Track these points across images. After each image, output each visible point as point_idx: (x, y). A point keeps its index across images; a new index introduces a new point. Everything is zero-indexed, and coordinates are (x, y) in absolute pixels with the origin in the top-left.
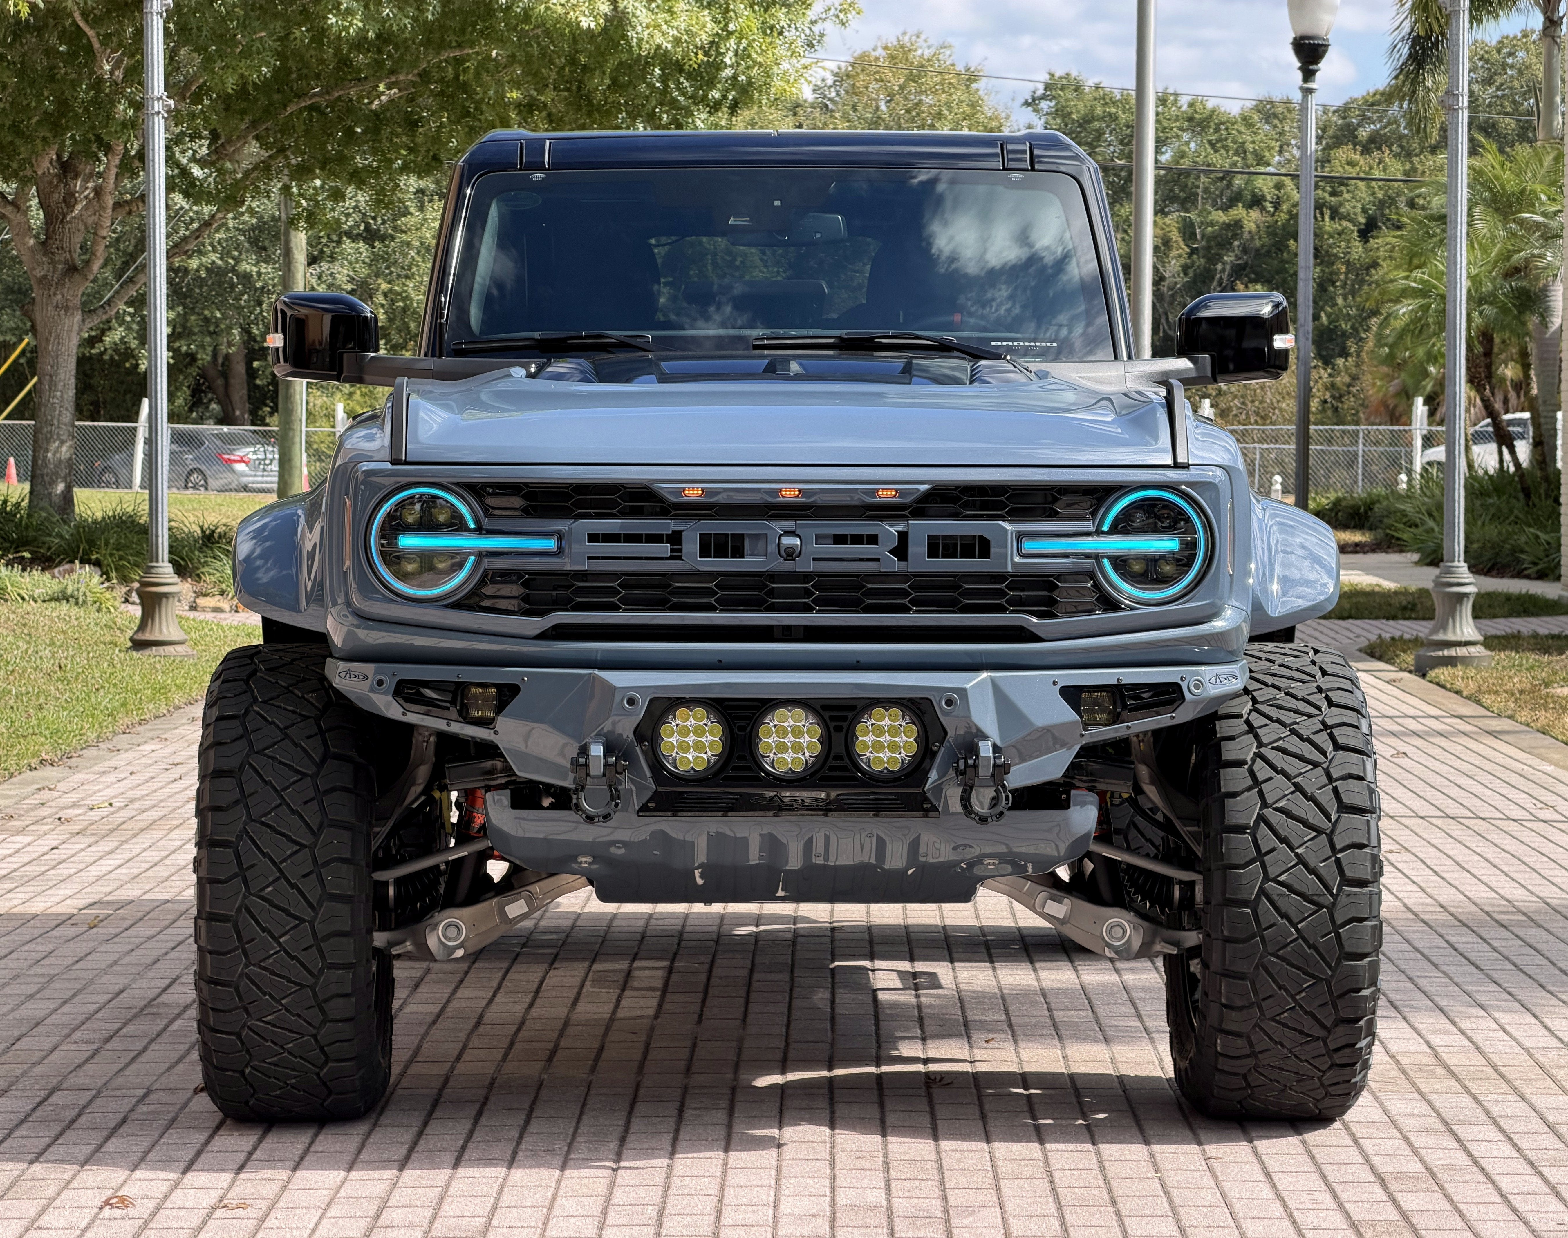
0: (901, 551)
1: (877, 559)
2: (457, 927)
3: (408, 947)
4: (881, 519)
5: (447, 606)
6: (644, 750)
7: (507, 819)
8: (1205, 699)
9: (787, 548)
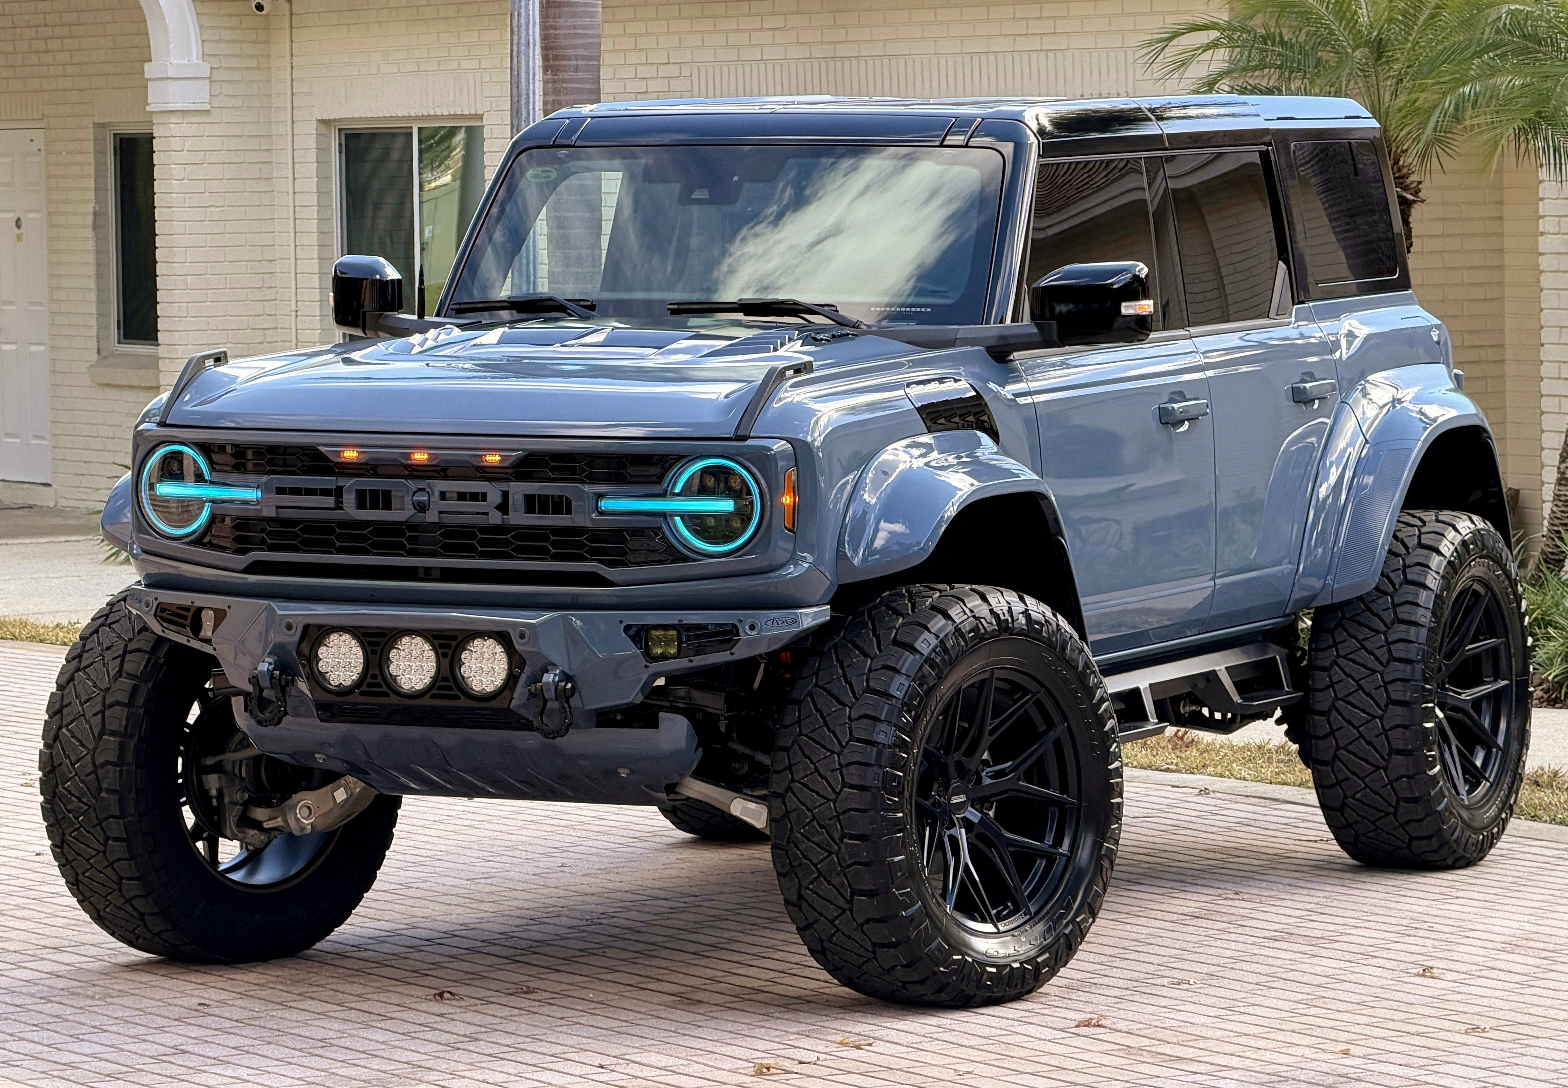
0: (503, 507)
1: (487, 514)
2: (308, 808)
3: (279, 822)
4: (490, 480)
5: (188, 544)
6: (304, 667)
7: (242, 719)
8: (762, 638)
9: (419, 502)
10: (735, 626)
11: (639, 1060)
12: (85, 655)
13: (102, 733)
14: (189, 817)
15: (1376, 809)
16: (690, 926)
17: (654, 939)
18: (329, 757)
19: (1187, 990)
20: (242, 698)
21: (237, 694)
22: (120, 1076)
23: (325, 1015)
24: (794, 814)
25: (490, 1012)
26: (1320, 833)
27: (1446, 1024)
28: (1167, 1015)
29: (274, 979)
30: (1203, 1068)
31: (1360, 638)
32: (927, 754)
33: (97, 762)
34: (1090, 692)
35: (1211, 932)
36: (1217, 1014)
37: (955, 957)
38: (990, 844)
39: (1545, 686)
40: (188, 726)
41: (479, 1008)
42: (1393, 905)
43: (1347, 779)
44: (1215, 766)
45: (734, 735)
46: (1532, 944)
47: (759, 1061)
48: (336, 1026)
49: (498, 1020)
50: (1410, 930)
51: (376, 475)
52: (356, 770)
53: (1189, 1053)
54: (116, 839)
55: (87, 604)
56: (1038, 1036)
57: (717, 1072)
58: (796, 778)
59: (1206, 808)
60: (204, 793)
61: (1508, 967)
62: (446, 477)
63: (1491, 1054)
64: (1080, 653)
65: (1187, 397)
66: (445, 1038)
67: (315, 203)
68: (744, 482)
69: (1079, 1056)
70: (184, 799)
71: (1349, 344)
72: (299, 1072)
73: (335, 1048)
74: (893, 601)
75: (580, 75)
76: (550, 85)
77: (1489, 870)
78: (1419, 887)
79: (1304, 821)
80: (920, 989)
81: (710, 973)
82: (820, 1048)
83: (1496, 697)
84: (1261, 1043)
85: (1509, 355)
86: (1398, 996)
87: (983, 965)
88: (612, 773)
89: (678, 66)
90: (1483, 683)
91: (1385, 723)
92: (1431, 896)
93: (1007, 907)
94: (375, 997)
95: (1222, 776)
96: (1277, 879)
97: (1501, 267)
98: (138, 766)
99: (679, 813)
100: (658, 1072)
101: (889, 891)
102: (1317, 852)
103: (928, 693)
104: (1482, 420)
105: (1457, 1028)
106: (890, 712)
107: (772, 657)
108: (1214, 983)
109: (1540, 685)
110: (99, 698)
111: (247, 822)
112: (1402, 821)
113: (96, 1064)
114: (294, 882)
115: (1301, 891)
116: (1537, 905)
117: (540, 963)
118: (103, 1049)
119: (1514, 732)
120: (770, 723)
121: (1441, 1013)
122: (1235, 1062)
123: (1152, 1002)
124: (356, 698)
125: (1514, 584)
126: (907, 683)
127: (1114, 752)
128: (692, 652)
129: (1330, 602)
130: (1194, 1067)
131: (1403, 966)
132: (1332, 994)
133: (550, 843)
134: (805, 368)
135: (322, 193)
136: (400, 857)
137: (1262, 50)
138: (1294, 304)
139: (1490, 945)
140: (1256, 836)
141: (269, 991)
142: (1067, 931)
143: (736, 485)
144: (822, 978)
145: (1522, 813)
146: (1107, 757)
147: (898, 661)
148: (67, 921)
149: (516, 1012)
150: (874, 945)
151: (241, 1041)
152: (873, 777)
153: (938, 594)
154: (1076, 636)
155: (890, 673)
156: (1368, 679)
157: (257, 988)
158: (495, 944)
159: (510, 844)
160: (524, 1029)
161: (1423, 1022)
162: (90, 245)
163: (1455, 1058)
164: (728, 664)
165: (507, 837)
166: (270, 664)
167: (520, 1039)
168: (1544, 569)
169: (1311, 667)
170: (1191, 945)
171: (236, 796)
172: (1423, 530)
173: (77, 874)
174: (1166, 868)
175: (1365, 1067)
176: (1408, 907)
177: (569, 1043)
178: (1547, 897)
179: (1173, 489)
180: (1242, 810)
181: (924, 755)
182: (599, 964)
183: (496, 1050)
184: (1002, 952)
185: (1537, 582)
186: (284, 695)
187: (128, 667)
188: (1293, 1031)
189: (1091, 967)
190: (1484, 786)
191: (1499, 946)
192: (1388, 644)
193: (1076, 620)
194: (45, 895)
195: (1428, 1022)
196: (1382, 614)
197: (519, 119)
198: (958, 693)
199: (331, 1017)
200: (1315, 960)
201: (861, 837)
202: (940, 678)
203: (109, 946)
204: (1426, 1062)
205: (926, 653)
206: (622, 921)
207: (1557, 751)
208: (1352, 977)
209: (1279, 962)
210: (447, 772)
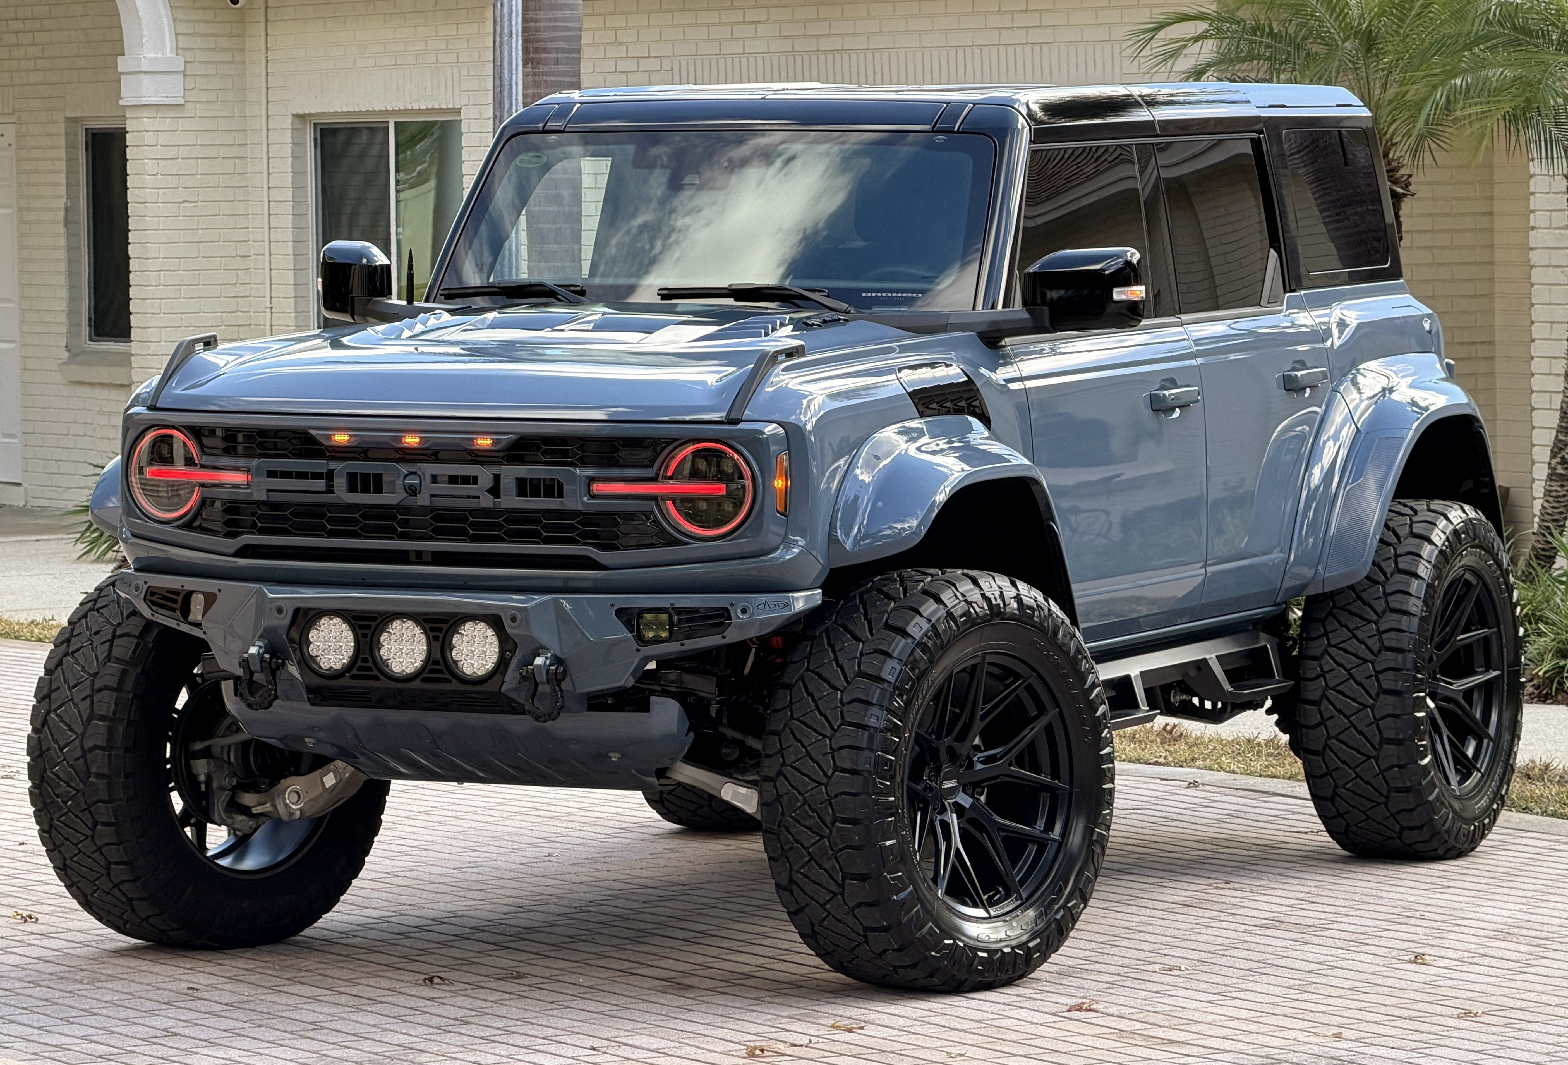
0: (495, 491)
1: (478, 497)
2: (297, 793)
3: (268, 807)
4: (482, 463)
5: (178, 527)
6: (294, 651)
7: (231, 703)
8: (753, 622)
9: (411, 486)
10: (727, 610)
11: (630, 1042)
12: (73, 640)
13: (90, 718)
14: (177, 802)
15: (1368, 799)
16: (678, 913)
17: (643, 926)
18: (319, 741)
19: (1179, 976)
20: (231, 682)
21: (227, 678)
22: (112, 1057)
23: (315, 999)
24: (786, 798)
25: (480, 996)
26: (1311, 825)
27: (1438, 1009)
28: (1159, 1000)
29: (263, 964)
30: (1195, 1051)
31: (1352, 627)
32: (919, 739)
33: (86, 747)
34: (1082, 677)
35: (1201, 920)
36: (1209, 999)
37: (946, 942)
38: (981, 829)
39: (1535, 682)
40: (177, 711)
41: (469, 992)
42: (1384, 894)
43: (1337, 769)
44: (1204, 760)
45: (725, 720)
46: (1524, 932)
47: (752, 1044)
48: (326, 1010)
49: (489, 1004)
50: (1401, 919)
51: (367, 459)
52: (346, 755)
53: (1182, 1036)
54: (104, 824)
55: (61, 601)
56: (1030, 1020)
57: (709, 1054)
58: (787, 762)
59: (1195, 800)
60: (193, 778)
61: (1500, 954)
62: (437, 461)
63: (1484, 1038)
64: (1071, 638)
65: (1179, 384)
66: (435, 1021)
67: (290, 199)
68: (736, 466)
69: (1071, 1040)
70: (172, 784)
71: (1341, 332)
72: (290, 1054)
73: (326, 1031)
74: (885, 586)
75: (561, 68)
76: (530, 78)
77: (1480, 861)
78: (1411, 877)
79: (1294, 813)
80: (912, 974)
81: (701, 959)
82: (812, 1031)
83: (1488, 685)
84: (1253, 1027)
85: (1499, 351)
86: (1390, 982)
87: (974, 950)
88: (603, 757)
89: (658, 60)
90: (1474, 673)
91: (1376, 712)
92: (1424, 886)
93: (998, 892)
94: (364, 981)
95: (1211, 769)
96: (1267, 869)
97: (1491, 263)
98: (127, 750)
99: (666, 804)
100: (650, 1054)
101: (881, 875)
102: (1307, 842)
103: (920, 678)
104: (1474, 410)
105: (1449, 1013)
106: (882, 697)
107: (763, 641)
108: (1206, 969)
109: (1531, 680)
110: (88, 682)
111: (235, 807)
112: (1394, 811)
113: (86, 1045)
114: (283, 868)
115: (1291, 881)
116: (1529, 894)
117: (530, 950)
118: (94, 1031)
119: (1506, 722)
120: (761, 708)
121: (1433, 998)
122: (1227, 1045)
123: (1143, 987)
124: (346, 681)
125: (1505, 574)
126: (898, 667)
127: (1106, 737)
128: (682, 636)
129: (1321, 591)
130: (1186, 1050)
131: (1395, 953)
132: (1324, 980)
133: (535, 834)
134: (797, 352)
135: (297, 188)
136: (386, 847)
137: (1251, 42)
138: (1285, 292)
139: (1482, 933)
140: (1245, 828)
141: (258, 976)
142: (1058, 917)
143: (728, 468)
144: (812, 964)
145: (1513, 806)
146: (1099, 742)
147: (890, 645)
148: (52, 908)
149: (507, 996)
150: (866, 929)
151: (231, 1024)
152: (865, 761)
153: (929, 579)
154: (1067, 621)
155: (882, 657)
156: (1360, 668)
157: (245, 972)
158: (483, 931)
159: (495, 834)
160: (515, 1013)
161: (1415, 1007)
162: (62, 242)
163: (1448, 1042)
164: (719, 648)
165: (493, 827)
166: (260, 647)
167: (511, 1023)
168: (1534, 564)
169: (1302, 656)
170: (1182, 933)
171: (224, 781)
172: (1415, 519)
173: (65, 859)
174: (1156, 859)
175: (1358, 1050)
176: (1399, 896)
177: (560, 1025)
178: (1538, 887)
179: (1163, 479)
180: (1233, 802)
181: (915, 740)
182: (588, 950)
183: (487, 1032)
184: (994, 937)
185: (1529, 578)
186: (274, 679)
187: (117, 652)
188: (1285, 1016)
189: (1081, 954)
190: (1476, 776)
191: (1491, 934)
192: (1380, 633)
193: (1068, 605)
194: (30, 883)
195: (1420, 1006)
196: (1372, 603)
197: (502, 110)
198: (949, 678)
199: (321, 1001)
200: (1306, 947)
201: (854, 822)
202: (932, 663)
203: (97, 932)
204: (1419, 1045)
205: (918, 637)
206: (611, 909)
207: (1548, 745)
208: (1344, 964)
209: (1270, 949)
210: (437, 756)
